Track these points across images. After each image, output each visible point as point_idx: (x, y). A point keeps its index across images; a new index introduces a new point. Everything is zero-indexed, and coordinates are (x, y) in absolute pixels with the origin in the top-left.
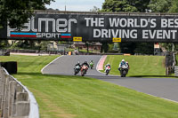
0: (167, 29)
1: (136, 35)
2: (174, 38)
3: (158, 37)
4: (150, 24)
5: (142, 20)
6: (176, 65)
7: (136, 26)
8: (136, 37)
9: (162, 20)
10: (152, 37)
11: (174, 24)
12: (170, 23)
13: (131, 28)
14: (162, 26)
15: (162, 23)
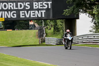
0: (38, 10)
1: (15, 15)
2: (43, 16)
3: (32, 16)
4: (25, 6)
5: (19, 4)
6: (46, 36)
7: (15, 8)
8: (15, 17)
9: (34, 3)
10: (28, 16)
11: (43, 6)
12: (40, 5)
13: (11, 10)
14: (34, 8)
15: (34, 6)
